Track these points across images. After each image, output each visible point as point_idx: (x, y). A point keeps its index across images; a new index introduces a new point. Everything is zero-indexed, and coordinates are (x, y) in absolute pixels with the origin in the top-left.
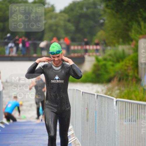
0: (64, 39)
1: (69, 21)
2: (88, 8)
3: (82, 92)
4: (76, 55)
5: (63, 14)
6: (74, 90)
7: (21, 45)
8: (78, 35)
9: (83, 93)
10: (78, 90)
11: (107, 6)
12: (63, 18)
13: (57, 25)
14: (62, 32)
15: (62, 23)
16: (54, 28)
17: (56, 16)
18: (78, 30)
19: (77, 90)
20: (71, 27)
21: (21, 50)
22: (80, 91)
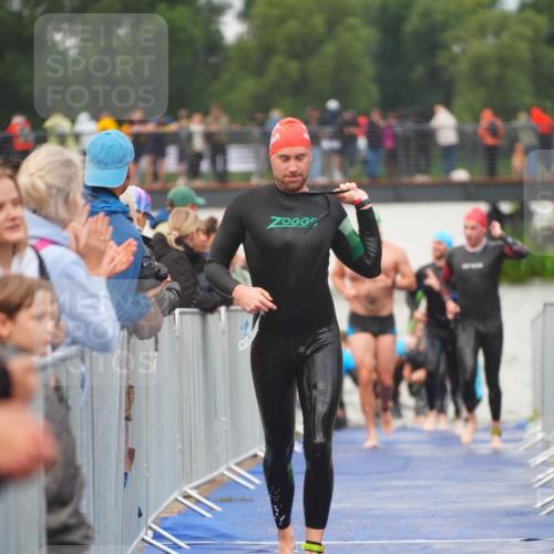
0: (529, 111)
1: (551, 40)
5: (530, 14)
7: (362, 143)
12: (528, 31)
13: (504, 61)
14: (522, 83)
16: (493, 71)
17: (503, 23)
21: (365, 162)
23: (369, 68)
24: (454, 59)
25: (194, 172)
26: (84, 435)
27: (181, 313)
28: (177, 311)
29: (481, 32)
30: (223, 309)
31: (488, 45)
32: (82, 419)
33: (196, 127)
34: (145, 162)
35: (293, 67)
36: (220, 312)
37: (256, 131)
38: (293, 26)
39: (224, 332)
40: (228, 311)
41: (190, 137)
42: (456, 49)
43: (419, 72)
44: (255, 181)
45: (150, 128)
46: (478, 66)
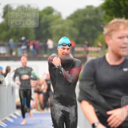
1: (74, 26)
2: (90, 15)
8: (82, 38)
11: (107, 13)
13: (63, 30)
15: (67, 28)
16: (61, 32)
17: (62, 22)
18: (82, 34)
20: (76, 31)
31: (59, 26)
37: (6, 44)
43: (44, 32)
46: (58, 31)
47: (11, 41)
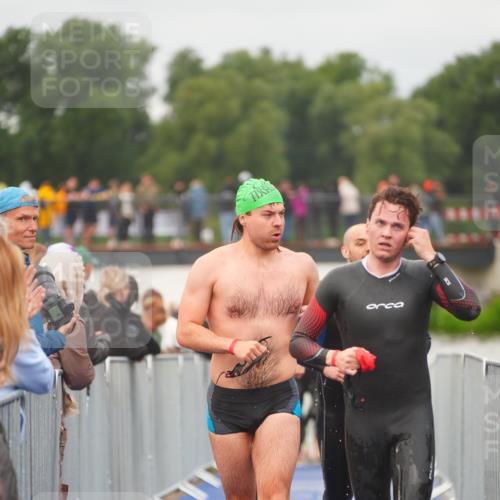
1: (440, 124)
3: (488, 365)
4: (463, 239)
5: (422, 102)
6: (457, 356)
9: (491, 368)
10: (471, 357)
12: (419, 116)
13: (399, 141)
14: (414, 162)
15: (416, 132)
16: (389, 150)
17: (397, 108)
19: (466, 356)
22: (480, 361)
23: (279, 146)
24: (354, 139)
25: (123, 235)
26: (23, 471)
27: (112, 362)
28: (108, 360)
29: (378, 115)
30: (149, 358)
31: (382, 128)
32: (21, 457)
33: (126, 195)
34: (78, 226)
35: (212, 144)
36: (146, 361)
38: (211, 109)
39: (150, 379)
40: (154, 360)
41: (119, 204)
42: (356, 130)
43: (323, 149)
44: (177, 244)
45: (84, 196)
46: (376, 146)
47: (197, 187)
